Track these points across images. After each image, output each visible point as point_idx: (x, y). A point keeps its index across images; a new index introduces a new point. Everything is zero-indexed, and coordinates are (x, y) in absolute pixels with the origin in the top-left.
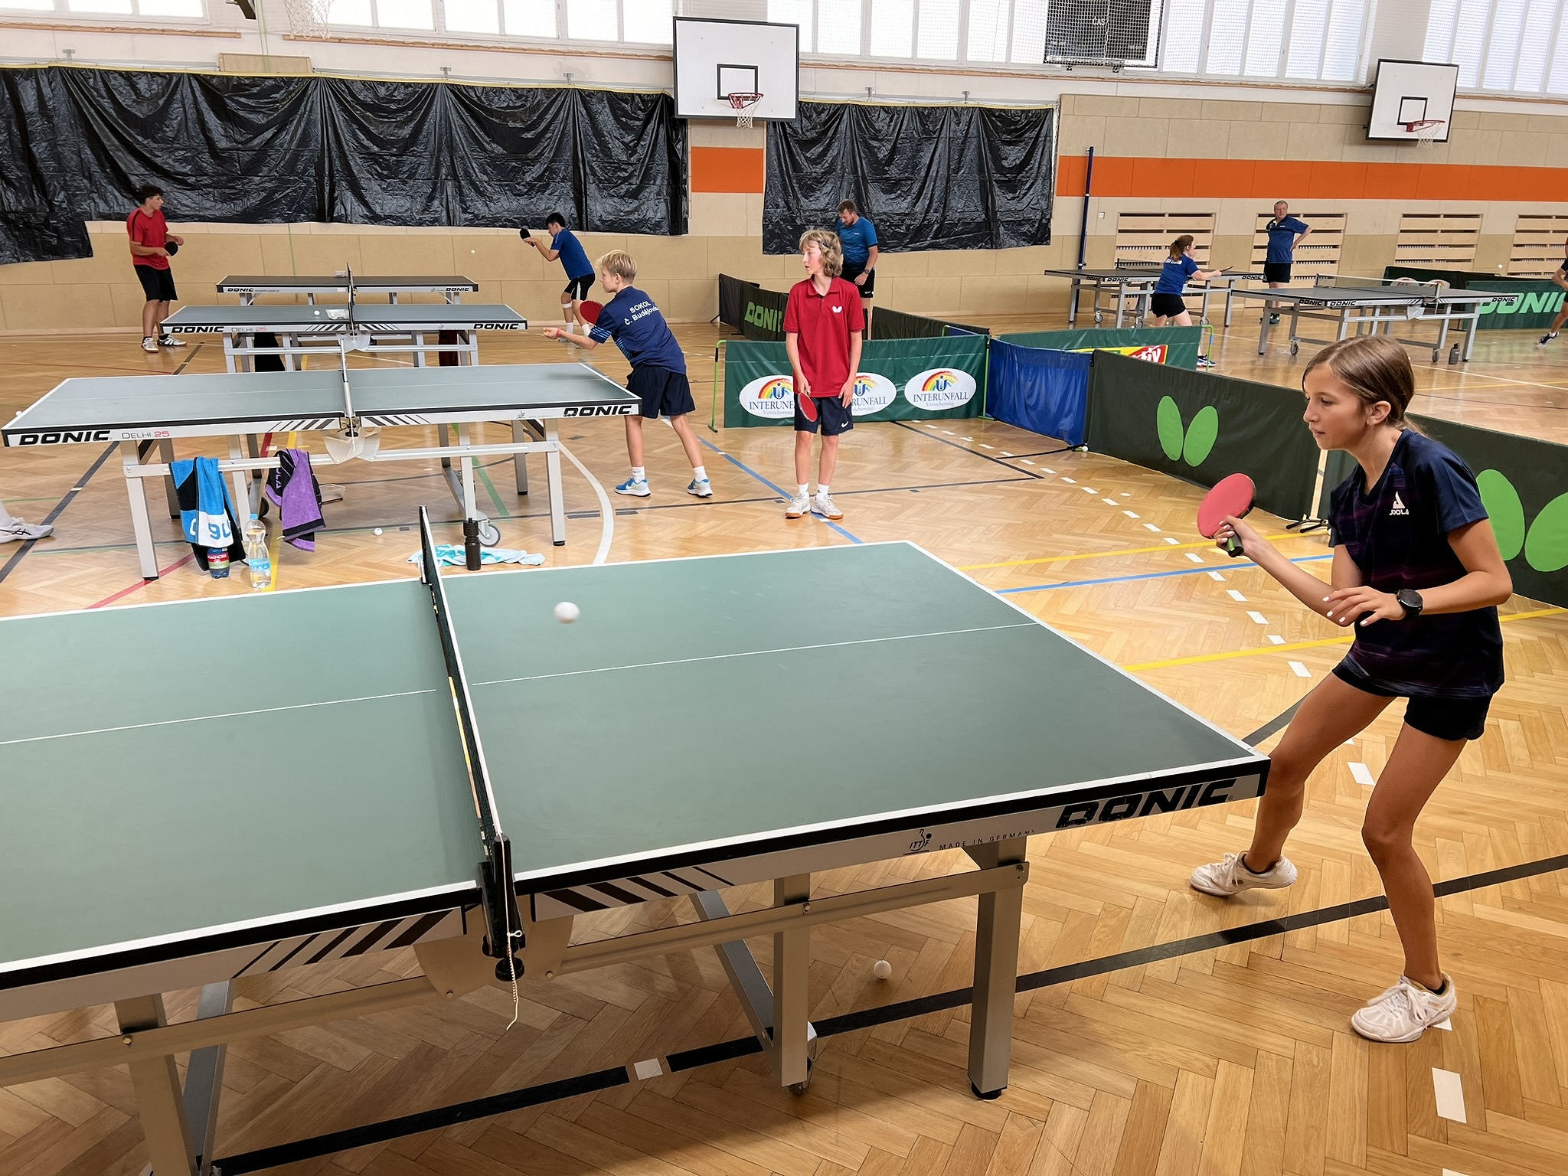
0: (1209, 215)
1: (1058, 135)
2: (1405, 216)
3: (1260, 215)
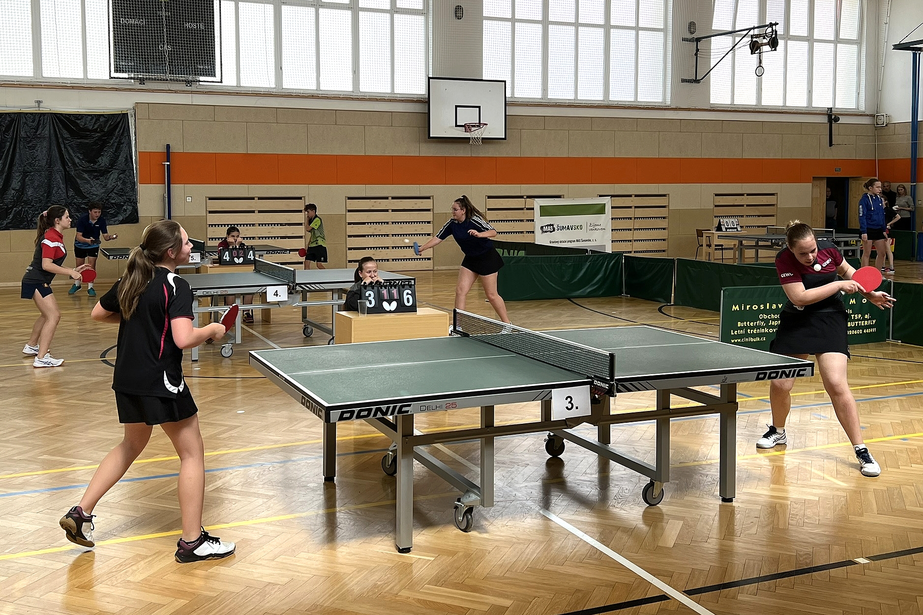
0: (300, 198)
1: (135, 135)
2: (489, 197)
3: (349, 198)
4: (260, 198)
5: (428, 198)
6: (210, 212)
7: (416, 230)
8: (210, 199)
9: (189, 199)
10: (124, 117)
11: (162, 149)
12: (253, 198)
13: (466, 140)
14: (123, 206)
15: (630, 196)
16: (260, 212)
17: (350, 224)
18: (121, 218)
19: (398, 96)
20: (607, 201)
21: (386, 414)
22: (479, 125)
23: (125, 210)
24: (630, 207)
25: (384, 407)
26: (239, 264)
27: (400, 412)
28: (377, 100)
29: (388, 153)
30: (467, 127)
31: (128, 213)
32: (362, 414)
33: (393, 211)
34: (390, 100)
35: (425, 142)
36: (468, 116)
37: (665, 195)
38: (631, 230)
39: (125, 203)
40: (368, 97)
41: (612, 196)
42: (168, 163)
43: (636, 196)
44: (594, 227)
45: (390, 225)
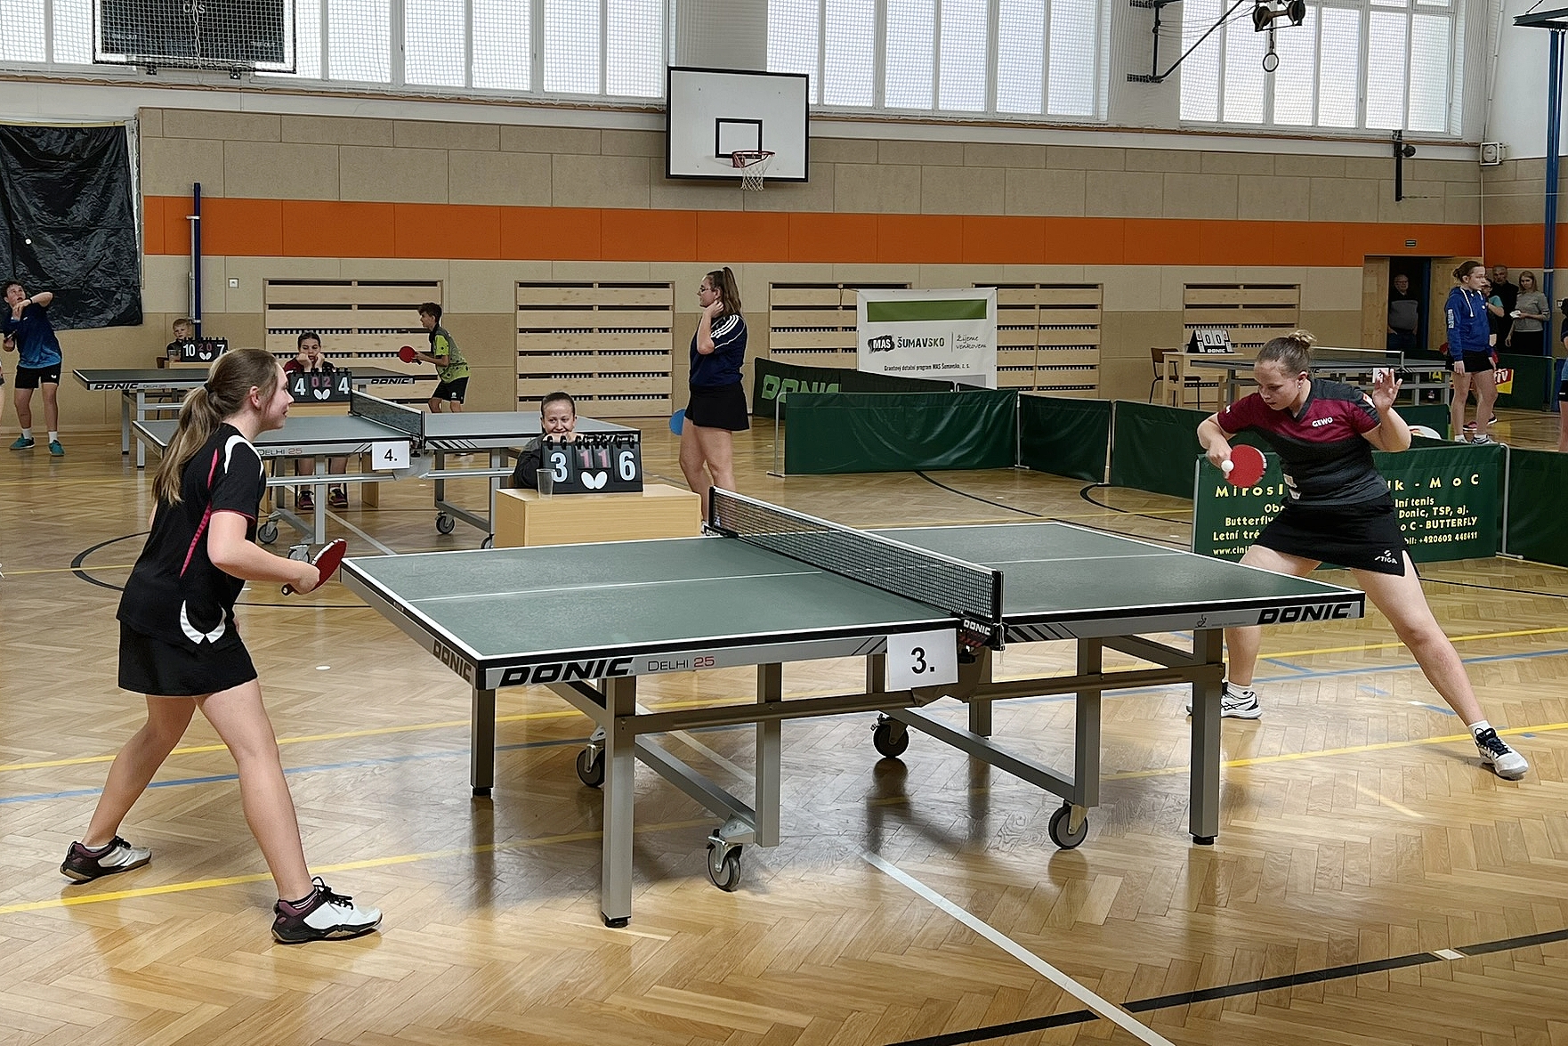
0: (434, 284)
1: (139, 166)
2: (776, 286)
3: (522, 285)
4: (360, 283)
5: (665, 285)
6: (272, 307)
7: (642, 344)
8: (271, 283)
9: (233, 283)
10: (118, 133)
11: (188, 193)
12: (349, 283)
13: (737, 181)
14: (115, 293)
15: (1032, 286)
16: (361, 307)
17: (522, 331)
18: (111, 316)
19: (613, 100)
20: (989, 295)
21: (586, 675)
22: (759, 154)
23: (118, 302)
24: (1032, 307)
25: (583, 663)
26: (323, 401)
27: (611, 671)
28: (574, 107)
29: (593, 203)
30: (737, 158)
31: (124, 306)
32: (544, 674)
33: (601, 308)
34: (598, 108)
35: (662, 184)
36: (738, 139)
37: (1095, 286)
38: (1032, 347)
39: (118, 288)
40: (558, 102)
41: (999, 286)
42: (197, 218)
43: (1043, 286)
44: (966, 343)
45: (596, 334)
